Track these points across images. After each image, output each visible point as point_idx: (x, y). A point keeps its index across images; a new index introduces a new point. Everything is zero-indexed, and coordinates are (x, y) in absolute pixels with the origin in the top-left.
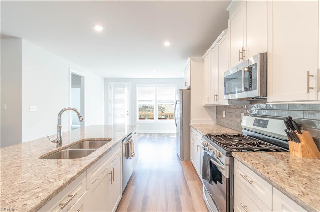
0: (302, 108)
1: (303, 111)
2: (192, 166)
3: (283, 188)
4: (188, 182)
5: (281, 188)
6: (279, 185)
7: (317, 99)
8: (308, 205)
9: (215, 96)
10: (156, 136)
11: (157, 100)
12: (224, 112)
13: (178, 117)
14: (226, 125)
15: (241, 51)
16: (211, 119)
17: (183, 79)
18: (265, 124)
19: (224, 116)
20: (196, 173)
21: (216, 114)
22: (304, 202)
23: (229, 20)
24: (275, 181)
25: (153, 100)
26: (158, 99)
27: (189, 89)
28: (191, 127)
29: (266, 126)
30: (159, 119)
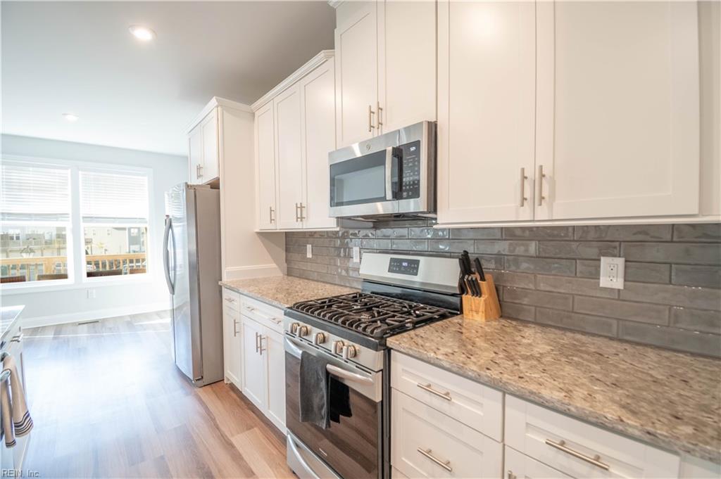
0: (472, 235)
1: (474, 240)
2: (232, 393)
3: (535, 393)
4: (234, 440)
5: (532, 393)
6: (526, 389)
7: (532, 219)
8: (591, 412)
9: (297, 207)
10: (83, 333)
11: (81, 215)
12: (309, 247)
13: (178, 263)
14: (315, 276)
15: (374, 109)
16: (274, 265)
17: (185, 159)
18: (413, 268)
19: (309, 255)
20: (250, 409)
21: (286, 251)
22: (584, 409)
23: (337, 32)
24: (514, 383)
25: (64, 215)
26: (84, 211)
27: (215, 185)
28: (223, 288)
29: (415, 271)
30: (89, 275)
